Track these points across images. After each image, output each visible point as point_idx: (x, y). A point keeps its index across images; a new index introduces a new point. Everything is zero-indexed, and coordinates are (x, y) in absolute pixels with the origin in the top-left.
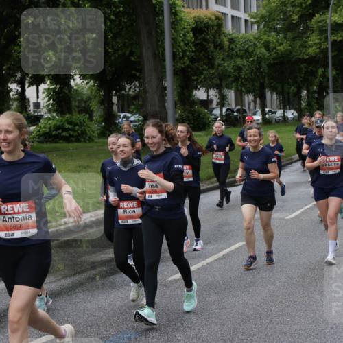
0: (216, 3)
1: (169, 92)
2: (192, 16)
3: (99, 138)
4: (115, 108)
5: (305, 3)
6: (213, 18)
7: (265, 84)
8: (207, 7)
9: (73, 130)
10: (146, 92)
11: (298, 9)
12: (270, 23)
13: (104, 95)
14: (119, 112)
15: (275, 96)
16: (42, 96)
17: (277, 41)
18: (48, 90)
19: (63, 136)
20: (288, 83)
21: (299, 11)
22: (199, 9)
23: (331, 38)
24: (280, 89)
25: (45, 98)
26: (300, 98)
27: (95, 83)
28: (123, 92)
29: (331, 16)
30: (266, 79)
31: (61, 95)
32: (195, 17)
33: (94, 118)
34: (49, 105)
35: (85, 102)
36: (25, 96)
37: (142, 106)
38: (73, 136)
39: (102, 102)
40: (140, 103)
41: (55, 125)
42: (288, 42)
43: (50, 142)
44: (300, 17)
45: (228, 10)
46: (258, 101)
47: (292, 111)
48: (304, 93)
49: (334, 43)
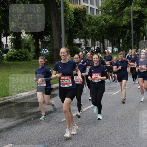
0: (84, 2)
1: (63, 40)
2: (73, 7)
3: (33, 59)
4: (40, 47)
5: (121, 2)
6: (82, 8)
7: (105, 37)
8: (80, 4)
9: (22, 56)
10: (53, 40)
11: (118, 5)
12: (107, 11)
13: (35, 41)
14: (42, 48)
15: (109, 42)
16: (8, 41)
17: (110, 18)
18: (11, 39)
19: (18, 59)
20: (114, 37)
21: (119, 6)
22: (76, 5)
23: (133, 17)
24: (111, 39)
25: (10, 42)
26: (119, 43)
27: (31, 36)
28: (43, 40)
29: (133, 8)
30: (105, 34)
31: (17, 41)
32: (74, 8)
33: (31, 51)
34: (12, 45)
35: (27, 44)
36: (1, 41)
37: (52, 46)
38: (22, 59)
39: (34, 44)
40: (51, 45)
41: (14, 54)
42: (114, 19)
43: (12, 61)
44: (119, 8)
45: (89, 5)
46: (102, 44)
47: (116, 48)
48: (121, 41)
49: (134, 19)
